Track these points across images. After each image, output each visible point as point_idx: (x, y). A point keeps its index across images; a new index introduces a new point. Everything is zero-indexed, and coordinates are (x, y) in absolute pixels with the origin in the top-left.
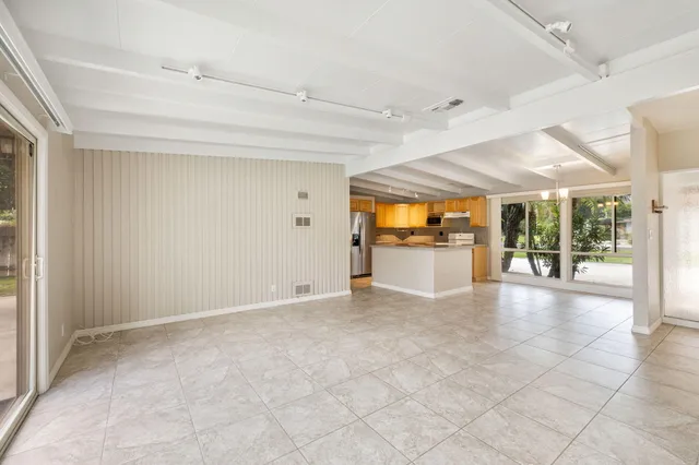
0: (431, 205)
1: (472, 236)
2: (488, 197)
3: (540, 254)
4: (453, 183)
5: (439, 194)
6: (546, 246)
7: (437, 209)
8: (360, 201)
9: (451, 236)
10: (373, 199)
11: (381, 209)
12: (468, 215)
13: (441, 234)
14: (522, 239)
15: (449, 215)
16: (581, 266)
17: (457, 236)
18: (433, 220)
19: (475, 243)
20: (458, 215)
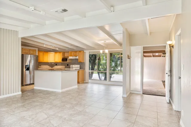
0: (64, 53)
1: (79, 66)
2: (85, 51)
3: (101, 72)
4: (72, 45)
5: (67, 49)
6: (103, 70)
7: (66, 55)
8: (30, 50)
9: (71, 66)
10: (37, 49)
11: (41, 54)
12: (77, 58)
13: (68, 65)
14: (96, 67)
15: (70, 58)
16: (112, 76)
17: (74, 66)
18: (65, 59)
19: (80, 69)
20: (74, 58)
